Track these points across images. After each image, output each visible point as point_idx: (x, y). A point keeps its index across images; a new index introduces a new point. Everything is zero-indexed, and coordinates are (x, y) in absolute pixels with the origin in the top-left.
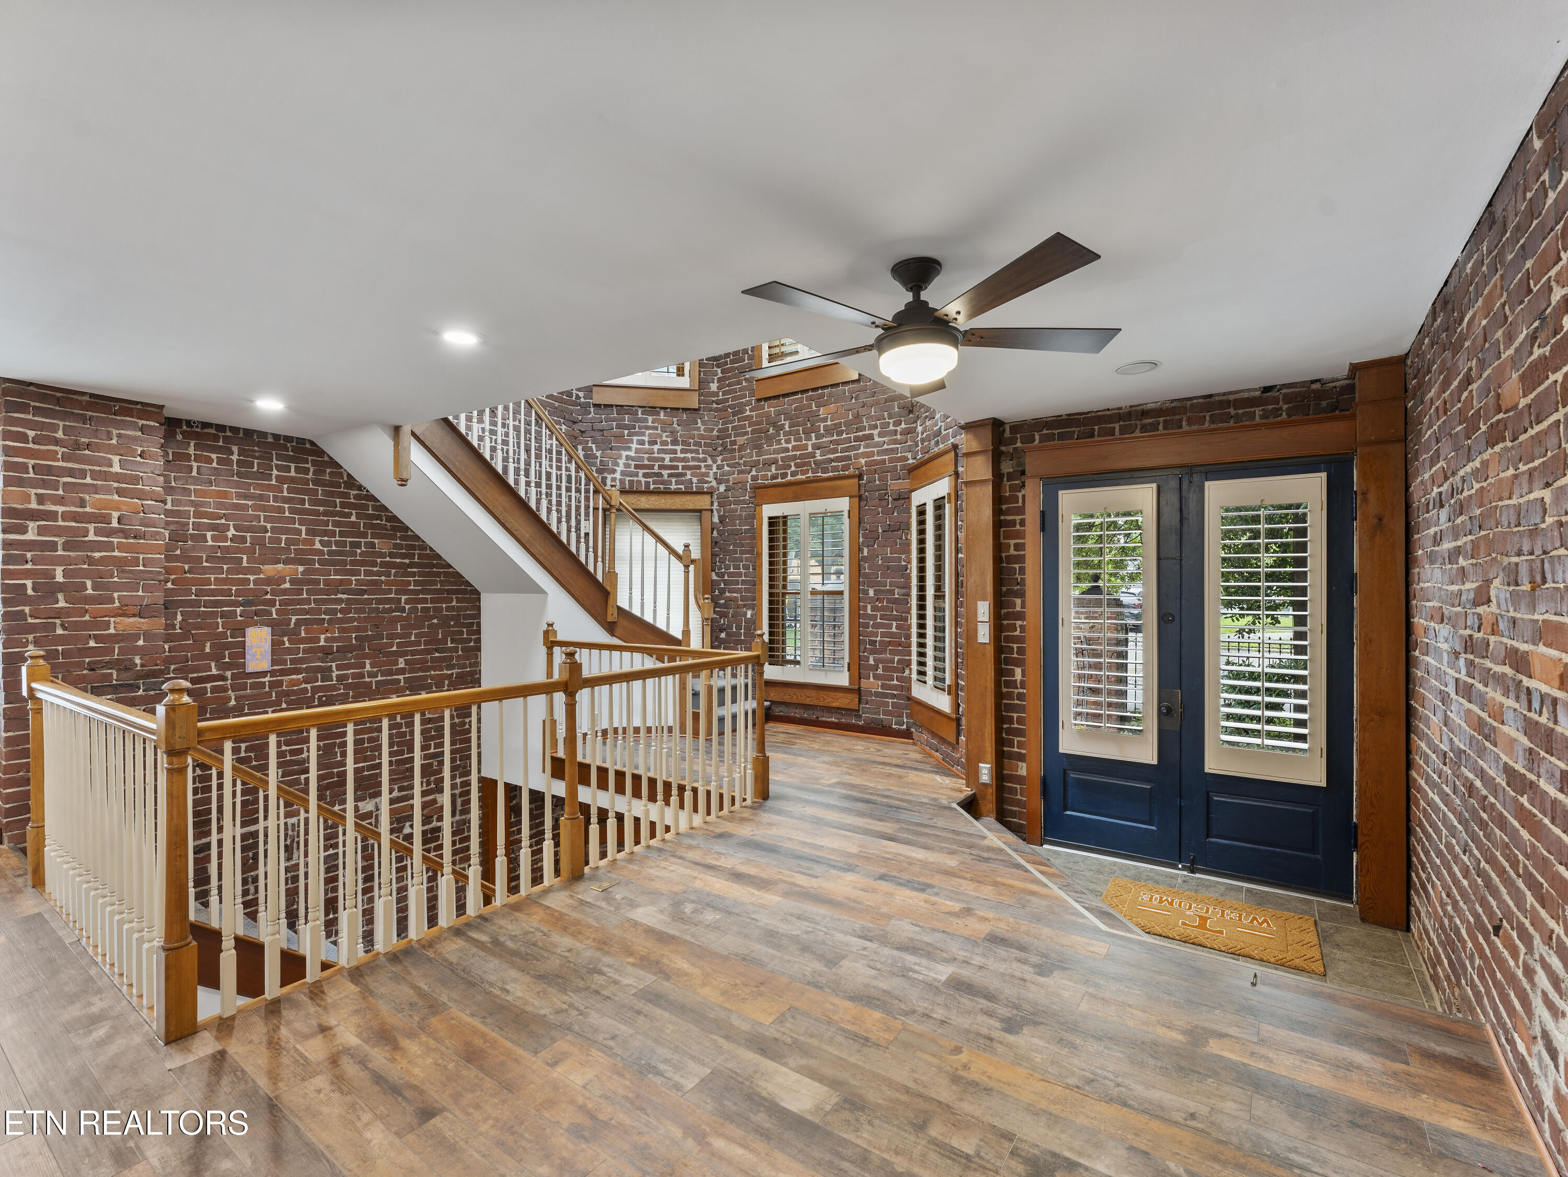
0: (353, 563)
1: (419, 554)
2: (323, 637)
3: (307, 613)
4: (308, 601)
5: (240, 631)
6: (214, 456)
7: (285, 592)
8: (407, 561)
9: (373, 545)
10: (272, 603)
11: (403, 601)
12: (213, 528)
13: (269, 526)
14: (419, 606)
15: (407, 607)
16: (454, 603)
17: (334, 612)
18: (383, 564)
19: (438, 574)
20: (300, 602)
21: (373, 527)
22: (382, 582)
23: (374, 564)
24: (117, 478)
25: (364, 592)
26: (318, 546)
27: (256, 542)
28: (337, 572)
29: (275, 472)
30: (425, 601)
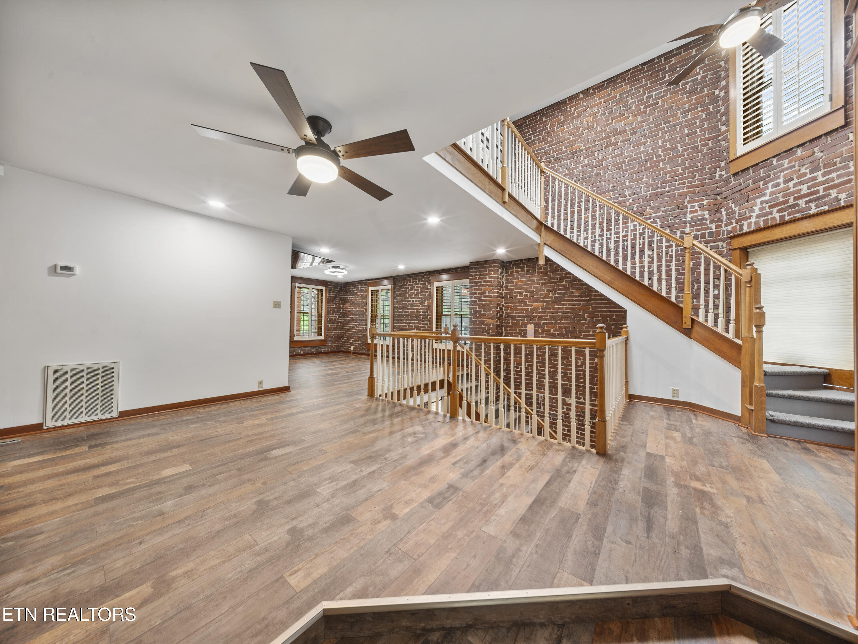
0: (564, 301)
1: (594, 295)
2: (552, 329)
3: (547, 320)
4: (547, 316)
5: (525, 326)
6: (520, 270)
7: (539, 313)
8: (588, 298)
9: (572, 293)
10: (535, 316)
11: (586, 316)
12: (519, 292)
13: (534, 290)
14: (594, 318)
15: (588, 319)
16: (614, 317)
17: (556, 320)
18: (577, 301)
19: (605, 304)
20: (544, 316)
21: (572, 285)
22: (576, 308)
23: (573, 301)
24: (488, 281)
25: (569, 312)
26: (551, 295)
27: (532, 296)
28: (557, 305)
29: (537, 271)
30: (598, 316)
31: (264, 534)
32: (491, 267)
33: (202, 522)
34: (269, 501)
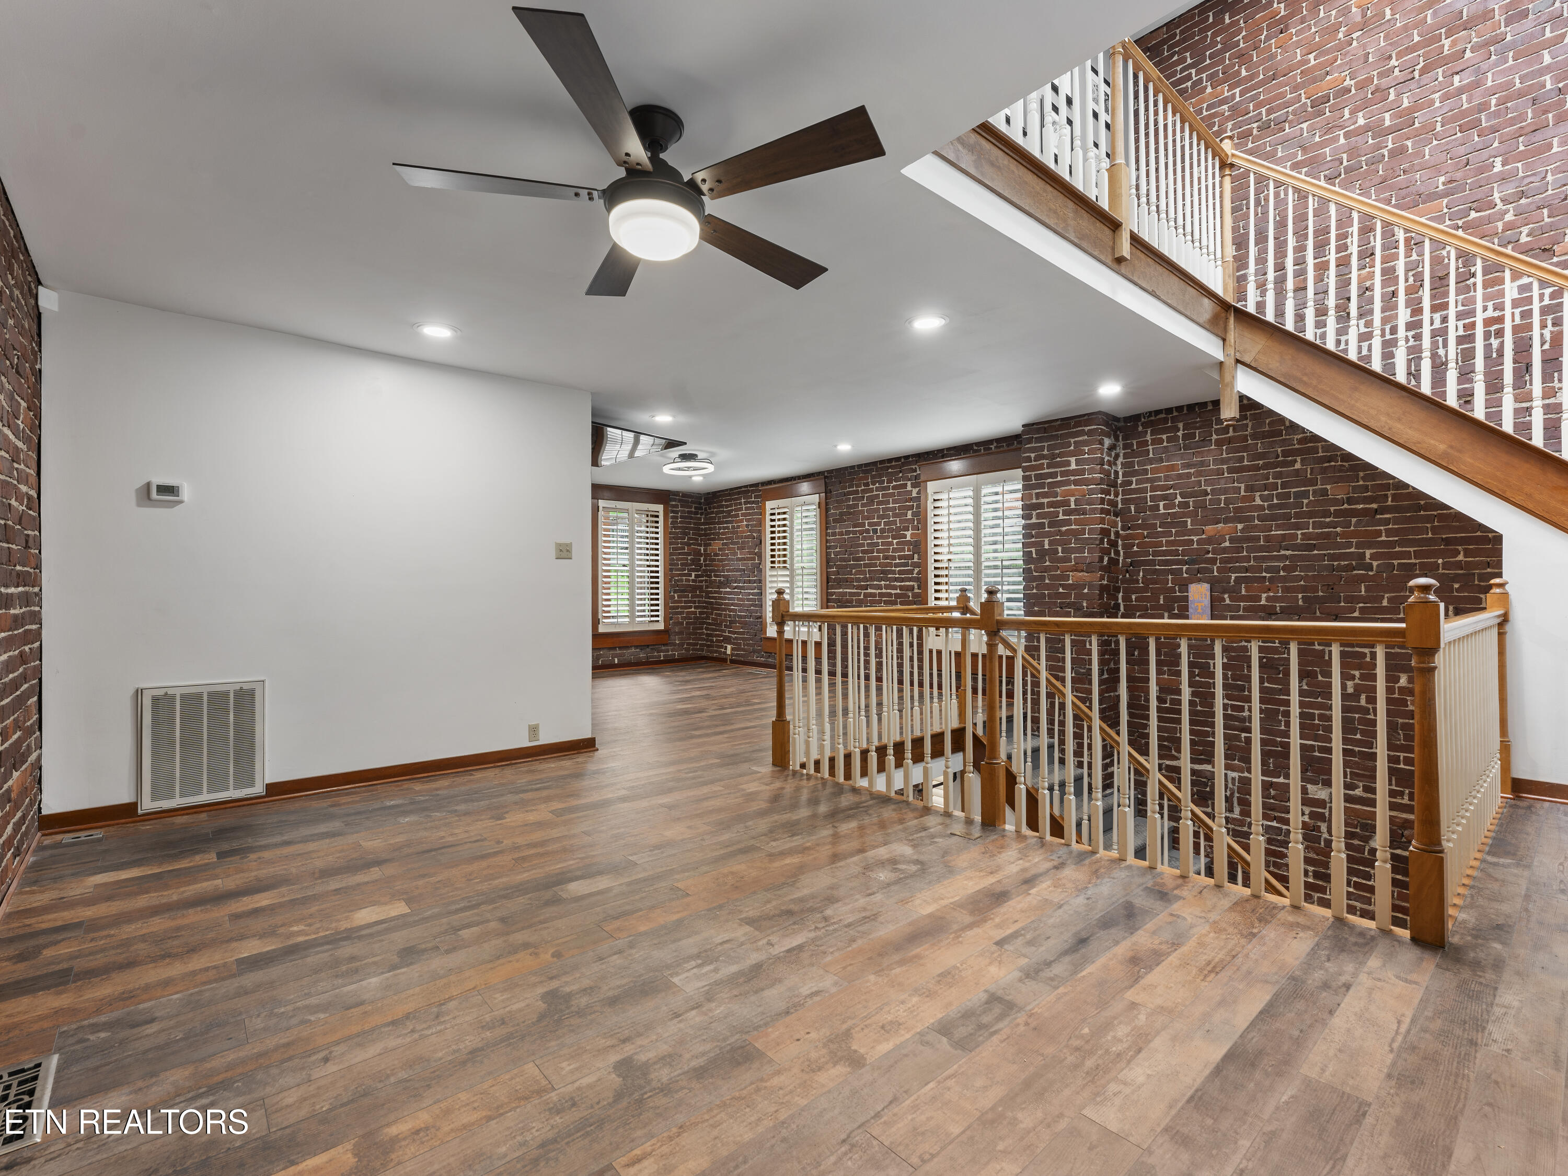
0: (1297, 515)
1: (1394, 496)
2: (1264, 595)
3: (1247, 570)
4: (1248, 559)
5: (1184, 587)
6: (1164, 437)
7: (1225, 550)
8: (1374, 506)
9: (1324, 492)
10: (1213, 561)
11: (1368, 556)
12: (1164, 498)
13: (1209, 489)
14: (1396, 562)
15: (1375, 564)
16: (1461, 557)
17: (1277, 569)
18: (1338, 514)
19: (1430, 519)
20: (1238, 560)
21: (1324, 471)
22: (1337, 534)
23: (1327, 514)
24: (1074, 473)
25: (1314, 547)
26: (1258, 501)
27: (1201, 505)
28: (1278, 527)
29: (1214, 437)
30: (1407, 555)
31: (567, 1067)
32: (1082, 433)
33: (439, 1028)
34: (570, 995)
